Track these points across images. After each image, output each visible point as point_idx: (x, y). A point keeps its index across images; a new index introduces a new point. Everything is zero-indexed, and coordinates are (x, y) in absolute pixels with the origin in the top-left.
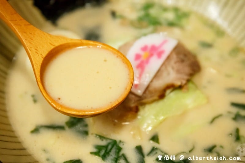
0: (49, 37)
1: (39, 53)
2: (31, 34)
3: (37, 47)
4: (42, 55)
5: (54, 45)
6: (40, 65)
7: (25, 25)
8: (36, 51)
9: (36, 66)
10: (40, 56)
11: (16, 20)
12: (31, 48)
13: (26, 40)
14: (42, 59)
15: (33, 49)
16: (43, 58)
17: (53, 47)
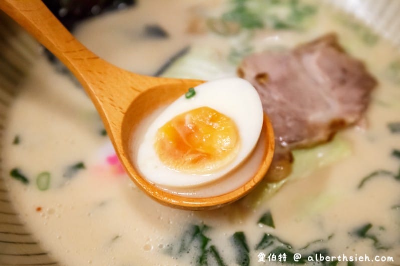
0: (129, 77)
1: (115, 105)
2: (100, 73)
3: (112, 96)
4: (121, 108)
5: (139, 91)
6: (120, 125)
7: (89, 59)
8: (111, 102)
9: (113, 126)
10: (119, 110)
11: (74, 52)
12: (102, 96)
13: (94, 84)
14: (123, 115)
15: (106, 99)
16: (123, 113)
17: (137, 94)
